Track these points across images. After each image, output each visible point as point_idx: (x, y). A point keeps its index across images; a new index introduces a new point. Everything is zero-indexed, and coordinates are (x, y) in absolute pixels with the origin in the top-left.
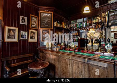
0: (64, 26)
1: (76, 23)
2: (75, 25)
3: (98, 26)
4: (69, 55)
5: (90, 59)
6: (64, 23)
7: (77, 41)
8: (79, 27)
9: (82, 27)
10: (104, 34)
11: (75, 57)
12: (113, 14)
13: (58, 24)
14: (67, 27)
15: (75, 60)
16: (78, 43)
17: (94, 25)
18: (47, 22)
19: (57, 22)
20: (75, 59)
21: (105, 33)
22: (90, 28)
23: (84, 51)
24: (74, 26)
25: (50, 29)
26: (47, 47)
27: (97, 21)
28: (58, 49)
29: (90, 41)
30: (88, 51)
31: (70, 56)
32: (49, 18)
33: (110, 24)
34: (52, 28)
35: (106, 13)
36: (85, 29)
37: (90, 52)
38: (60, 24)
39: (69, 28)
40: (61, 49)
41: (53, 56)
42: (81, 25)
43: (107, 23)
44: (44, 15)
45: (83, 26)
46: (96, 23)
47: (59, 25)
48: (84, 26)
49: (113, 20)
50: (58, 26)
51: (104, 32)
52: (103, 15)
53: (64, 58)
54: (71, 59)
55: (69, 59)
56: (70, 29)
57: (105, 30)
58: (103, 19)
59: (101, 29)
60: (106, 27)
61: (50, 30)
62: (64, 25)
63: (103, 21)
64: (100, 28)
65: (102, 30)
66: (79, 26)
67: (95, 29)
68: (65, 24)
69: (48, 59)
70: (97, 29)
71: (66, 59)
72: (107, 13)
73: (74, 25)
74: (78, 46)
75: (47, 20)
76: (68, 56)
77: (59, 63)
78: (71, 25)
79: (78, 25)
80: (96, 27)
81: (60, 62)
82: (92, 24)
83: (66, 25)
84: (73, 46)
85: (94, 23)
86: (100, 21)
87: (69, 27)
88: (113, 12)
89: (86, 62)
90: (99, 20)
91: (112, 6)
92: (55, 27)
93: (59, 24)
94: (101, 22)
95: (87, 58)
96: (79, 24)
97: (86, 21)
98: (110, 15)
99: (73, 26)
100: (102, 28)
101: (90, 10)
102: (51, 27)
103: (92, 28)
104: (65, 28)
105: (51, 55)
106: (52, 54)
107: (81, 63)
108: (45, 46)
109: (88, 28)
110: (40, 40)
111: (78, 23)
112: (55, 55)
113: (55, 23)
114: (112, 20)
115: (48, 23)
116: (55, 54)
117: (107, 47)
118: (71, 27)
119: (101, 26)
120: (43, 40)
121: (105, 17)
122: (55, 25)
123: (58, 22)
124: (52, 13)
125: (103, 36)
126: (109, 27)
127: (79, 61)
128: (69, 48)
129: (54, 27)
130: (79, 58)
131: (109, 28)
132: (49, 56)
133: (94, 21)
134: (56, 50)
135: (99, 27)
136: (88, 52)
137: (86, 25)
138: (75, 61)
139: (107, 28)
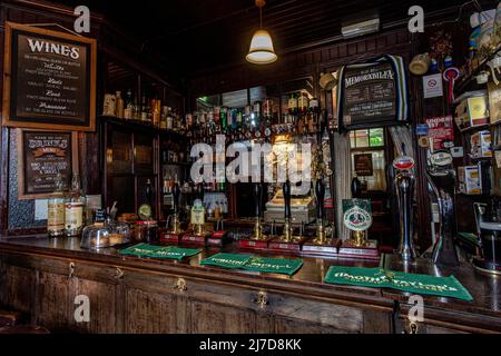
0: (161, 119)
1: (218, 109)
2: (214, 115)
3: (307, 126)
4: (174, 274)
5: (279, 292)
6: (162, 105)
7: (221, 191)
8: (229, 127)
9: (243, 125)
10: (327, 160)
11: (204, 286)
12: (358, 80)
13: (125, 107)
14: (174, 125)
15: (206, 301)
16: (225, 200)
17: (289, 121)
18: (55, 91)
19: (118, 93)
20: (208, 295)
21: (332, 154)
22: (274, 134)
23: (250, 243)
24: (207, 121)
25: (80, 128)
26: (55, 229)
27: (302, 104)
28: (114, 241)
29: (275, 190)
30: (268, 242)
31: (181, 281)
32: (68, 68)
33: (347, 119)
34: (92, 126)
35: (335, 74)
36: (254, 137)
37: (281, 246)
38: (140, 105)
39: (187, 131)
40: (133, 241)
41: (87, 282)
42: (239, 119)
43: (336, 116)
44: (35, 45)
45: (250, 122)
46: (297, 112)
47: (133, 111)
48: (253, 123)
49: (358, 104)
50: (127, 114)
51: (326, 150)
52: (324, 80)
53: (144, 295)
54: (182, 298)
55: (175, 297)
56: (189, 134)
57: (331, 142)
58: (322, 100)
59: (315, 137)
60: (335, 130)
61: (75, 135)
62: (162, 112)
63: (323, 106)
64: (311, 134)
65: (320, 141)
66: (230, 122)
67: (297, 138)
68: (167, 109)
69: (55, 301)
70: (301, 136)
71: (160, 298)
72: (338, 76)
73: (211, 116)
74: (226, 211)
75: (56, 79)
76: (170, 280)
77: (119, 322)
78: (195, 118)
79: (226, 115)
80: (297, 127)
81: (125, 313)
82: (282, 115)
83: (170, 116)
84: (197, 218)
85: (291, 112)
86: (314, 104)
87: (184, 123)
88: (357, 72)
89: (262, 305)
90: (309, 101)
91: (353, 51)
92: (107, 117)
93: (130, 106)
94: (317, 110)
95: (266, 286)
96: (231, 112)
97: (260, 103)
98: (349, 82)
99: (203, 119)
100: (320, 134)
101: (276, 52)
102: (83, 120)
103: (284, 132)
104: (163, 127)
105: (76, 280)
106: (80, 270)
107: (234, 312)
108: (42, 228)
109: (268, 132)
110: (12, 189)
111: (225, 110)
112: (98, 278)
113: (108, 98)
114: (352, 106)
115: (66, 94)
116: (95, 269)
117: (352, 218)
118: (194, 123)
119: (317, 125)
120: (30, 189)
121: (331, 91)
122: (109, 110)
123: (124, 97)
124: (88, 46)
125: (323, 165)
126: (344, 130)
127: (224, 305)
128: (182, 227)
129: (101, 119)
130: (227, 290)
131: (345, 135)
132: (59, 286)
133: (292, 104)
134: (107, 246)
135: (312, 129)
136: (271, 246)
137: (261, 119)
138: (205, 306)
139: (336, 134)
